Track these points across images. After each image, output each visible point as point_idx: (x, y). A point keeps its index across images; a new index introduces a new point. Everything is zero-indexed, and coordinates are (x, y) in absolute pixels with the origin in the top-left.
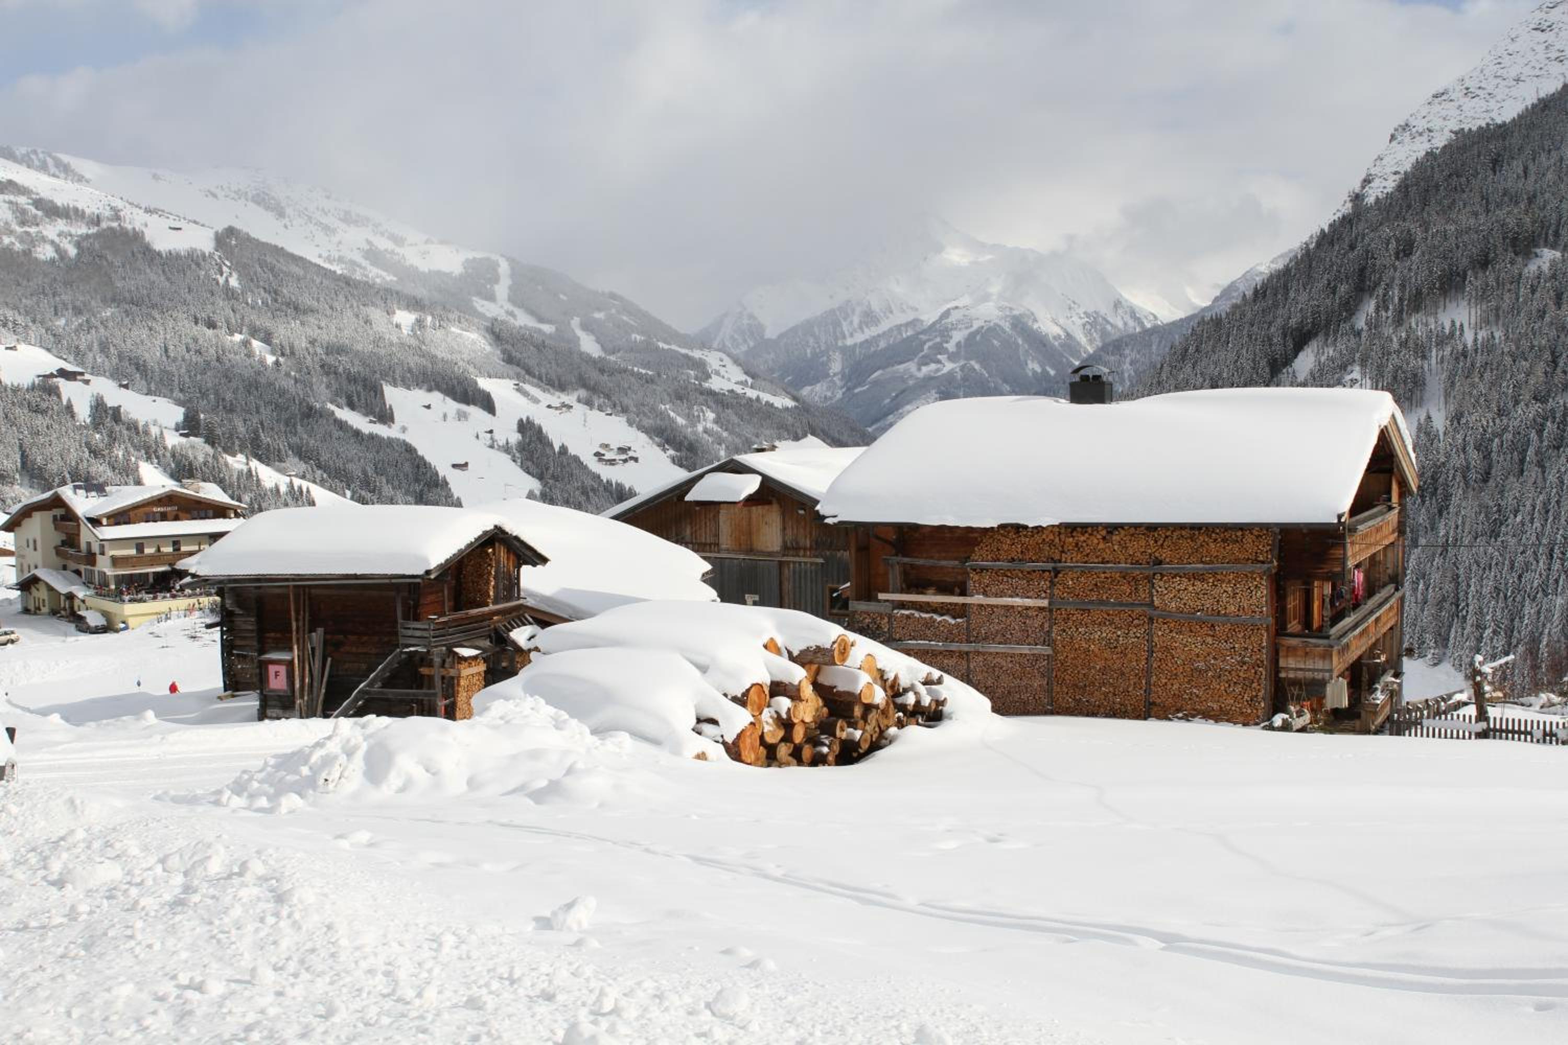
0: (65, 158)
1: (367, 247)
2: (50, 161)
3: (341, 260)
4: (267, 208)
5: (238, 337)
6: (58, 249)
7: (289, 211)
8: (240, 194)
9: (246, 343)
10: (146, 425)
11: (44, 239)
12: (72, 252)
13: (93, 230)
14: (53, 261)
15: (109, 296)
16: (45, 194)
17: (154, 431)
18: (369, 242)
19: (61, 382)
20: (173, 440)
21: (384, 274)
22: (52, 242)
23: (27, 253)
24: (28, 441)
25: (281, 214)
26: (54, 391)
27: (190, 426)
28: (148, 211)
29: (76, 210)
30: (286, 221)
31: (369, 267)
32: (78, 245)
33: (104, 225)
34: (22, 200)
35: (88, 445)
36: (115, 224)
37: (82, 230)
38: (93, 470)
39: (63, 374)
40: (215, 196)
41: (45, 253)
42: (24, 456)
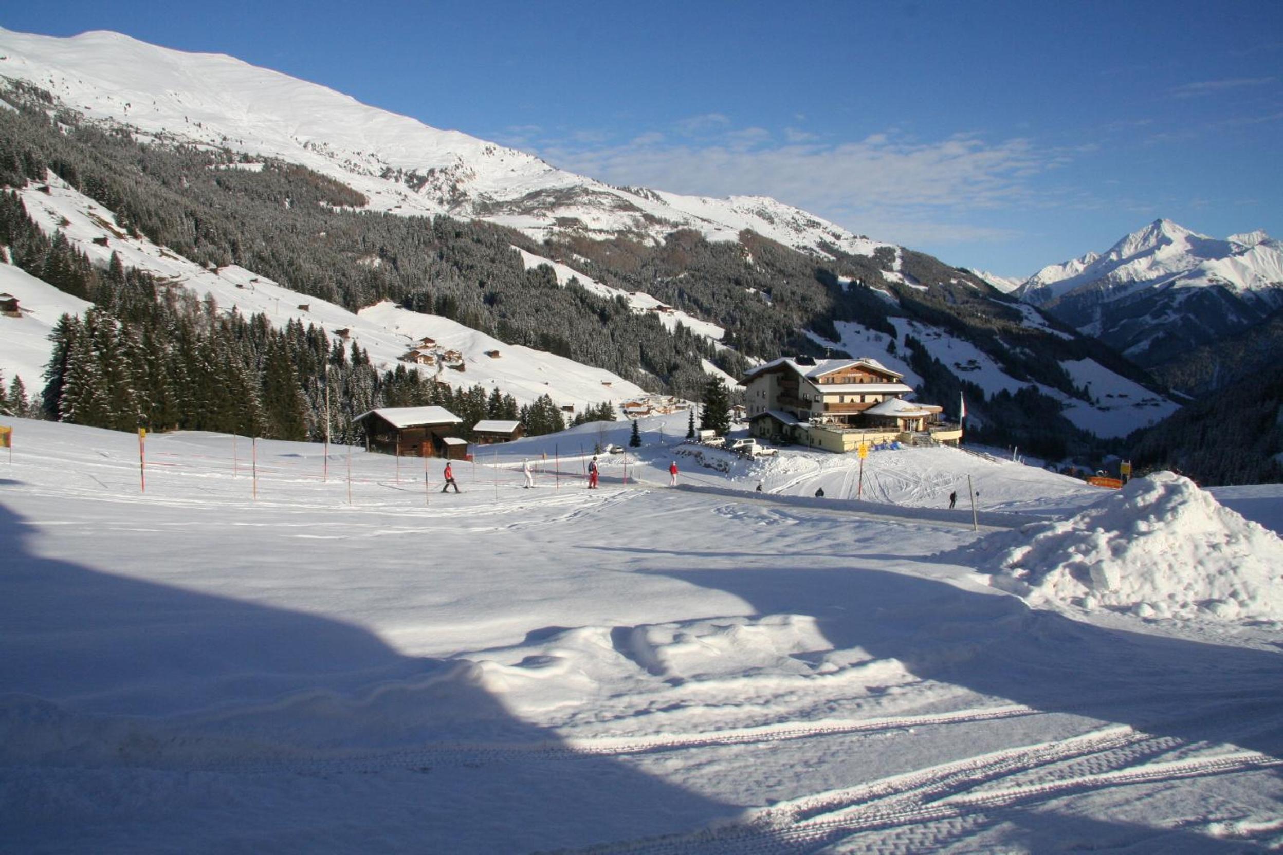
0: (657, 192)
1: (819, 240)
2: (649, 194)
3: (805, 248)
4: (764, 218)
5: (752, 290)
6: (656, 241)
7: (776, 220)
8: (750, 211)
9: (756, 293)
10: (705, 338)
11: (649, 235)
12: (663, 242)
13: (675, 230)
14: (653, 247)
15: (683, 266)
16: (649, 211)
17: (709, 341)
18: (821, 238)
19: (660, 312)
20: (719, 347)
21: (829, 256)
22: (653, 238)
23: (640, 243)
24: (645, 343)
25: (772, 222)
26: (656, 317)
27: (726, 340)
28: (703, 220)
29: (665, 220)
30: (774, 226)
31: (821, 252)
32: (666, 239)
33: (680, 228)
34: (638, 214)
35: (675, 348)
36: (686, 227)
37: (668, 230)
38: (678, 362)
39: (660, 308)
40: (735, 212)
41: (649, 243)
42: (642, 353)
